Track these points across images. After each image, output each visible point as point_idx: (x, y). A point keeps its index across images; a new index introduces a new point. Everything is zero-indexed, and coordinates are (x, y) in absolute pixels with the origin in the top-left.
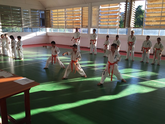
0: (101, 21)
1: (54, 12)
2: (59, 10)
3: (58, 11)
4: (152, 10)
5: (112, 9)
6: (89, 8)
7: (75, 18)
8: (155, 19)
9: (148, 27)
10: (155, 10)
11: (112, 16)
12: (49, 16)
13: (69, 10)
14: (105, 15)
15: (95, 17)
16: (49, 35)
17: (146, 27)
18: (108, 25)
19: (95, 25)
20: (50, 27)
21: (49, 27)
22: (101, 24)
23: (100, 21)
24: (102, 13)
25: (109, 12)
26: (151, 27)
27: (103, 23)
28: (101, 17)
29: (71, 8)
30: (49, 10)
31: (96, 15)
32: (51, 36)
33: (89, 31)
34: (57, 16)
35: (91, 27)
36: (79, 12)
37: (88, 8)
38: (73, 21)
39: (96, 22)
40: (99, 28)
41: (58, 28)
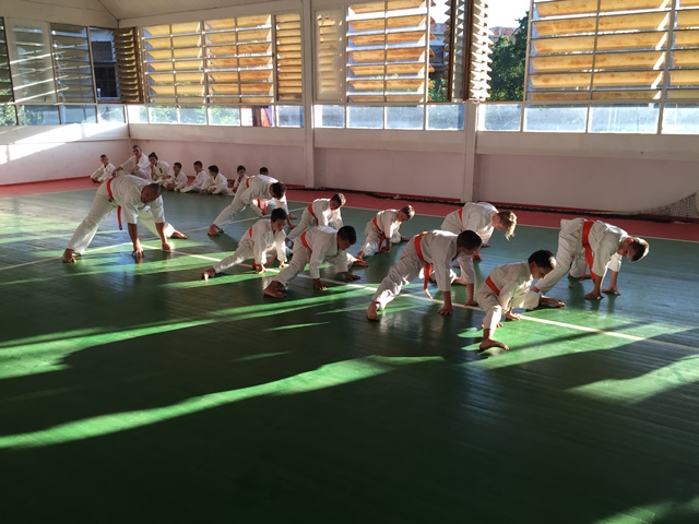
0: (356, 73)
1: (155, 36)
2: (178, 28)
3: (171, 33)
4: (557, 27)
5: (398, 21)
6: (302, 18)
7: (247, 61)
8: (572, 63)
9: (545, 96)
10: (572, 27)
11: (401, 54)
12: (137, 54)
13: (222, 25)
14: (369, 48)
15: (329, 56)
16: (137, 135)
17: (538, 96)
18: (385, 89)
19: (334, 89)
20: (141, 102)
21: (138, 99)
22: (357, 86)
23: (353, 75)
24: (360, 41)
25: (386, 36)
26: (556, 96)
27: (366, 82)
28: (357, 57)
29: (226, 18)
30: (134, 29)
31: (332, 49)
32: (148, 141)
33: (306, 117)
34: (167, 54)
35: (315, 99)
36: (263, 36)
37: (297, 18)
38: (239, 73)
39: (335, 76)
40: (346, 102)
41: (177, 107)
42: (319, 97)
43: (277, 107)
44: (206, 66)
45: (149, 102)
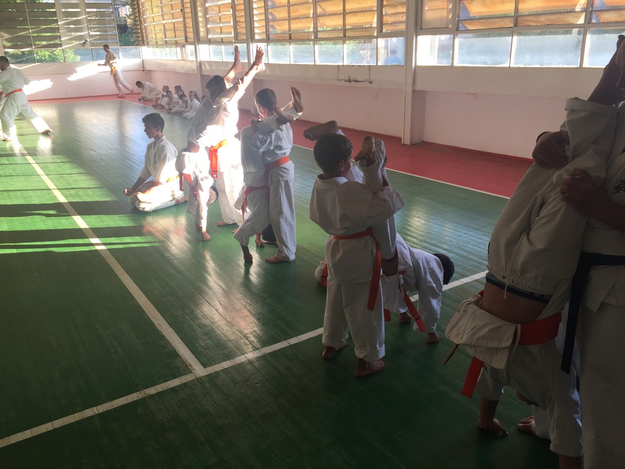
12: (139, 12)
15: (201, 11)
16: (147, 68)
19: (204, 33)
20: (143, 44)
21: (141, 42)
31: (201, 5)
32: (154, 71)
38: (174, 23)
39: (204, 24)
40: (209, 42)
41: (157, 47)
42: (201, 39)
43: (188, 46)
44: (163, 19)
45: (148, 44)
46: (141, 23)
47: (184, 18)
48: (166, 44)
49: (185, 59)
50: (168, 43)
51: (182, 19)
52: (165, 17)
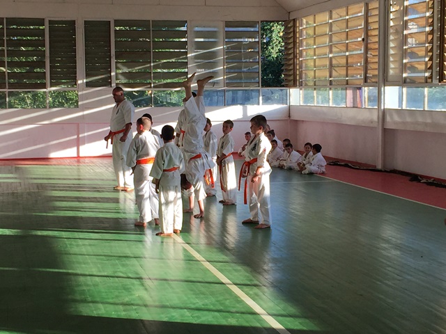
2: (318, 18)
3: (315, 22)
6: (380, 5)
12: (294, 42)
15: (395, 40)
16: (295, 116)
20: (294, 85)
30: (294, 20)
31: (397, 32)
34: (312, 41)
37: (377, 5)
38: (347, 57)
39: (398, 58)
40: (404, 82)
41: (315, 89)
42: (390, 79)
43: (366, 88)
44: (331, 52)
45: (301, 85)
46: (295, 57)
47: (367, 49)
48: (331, 84)
49: (359, 106)
50: (333, 83)
51: (362, 52)
52: (334, 49)
